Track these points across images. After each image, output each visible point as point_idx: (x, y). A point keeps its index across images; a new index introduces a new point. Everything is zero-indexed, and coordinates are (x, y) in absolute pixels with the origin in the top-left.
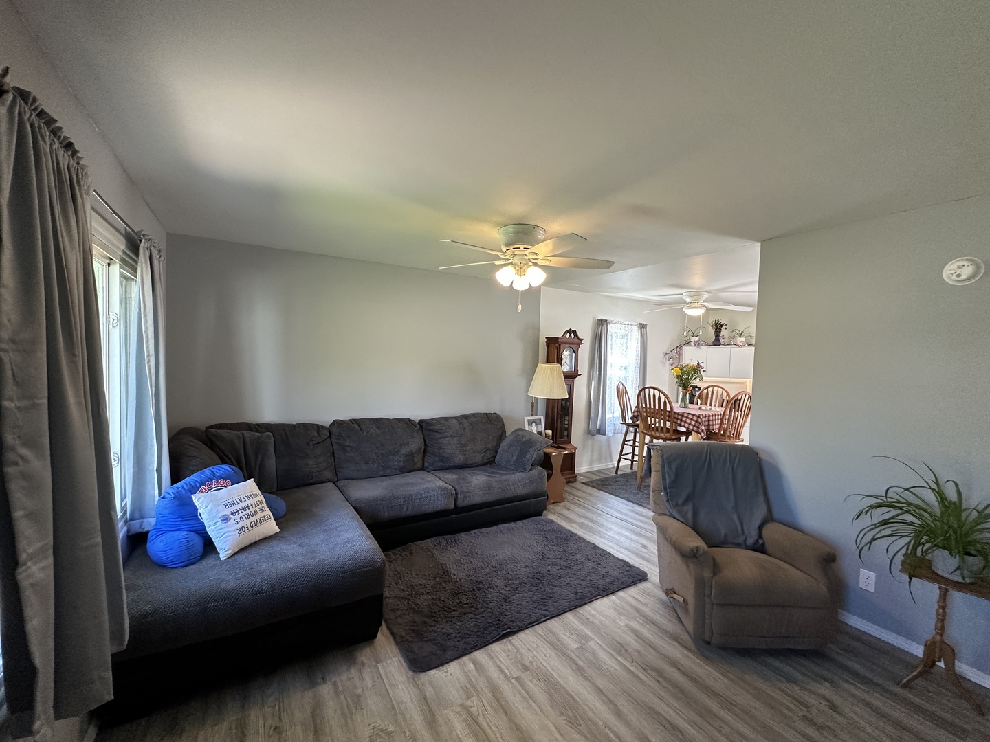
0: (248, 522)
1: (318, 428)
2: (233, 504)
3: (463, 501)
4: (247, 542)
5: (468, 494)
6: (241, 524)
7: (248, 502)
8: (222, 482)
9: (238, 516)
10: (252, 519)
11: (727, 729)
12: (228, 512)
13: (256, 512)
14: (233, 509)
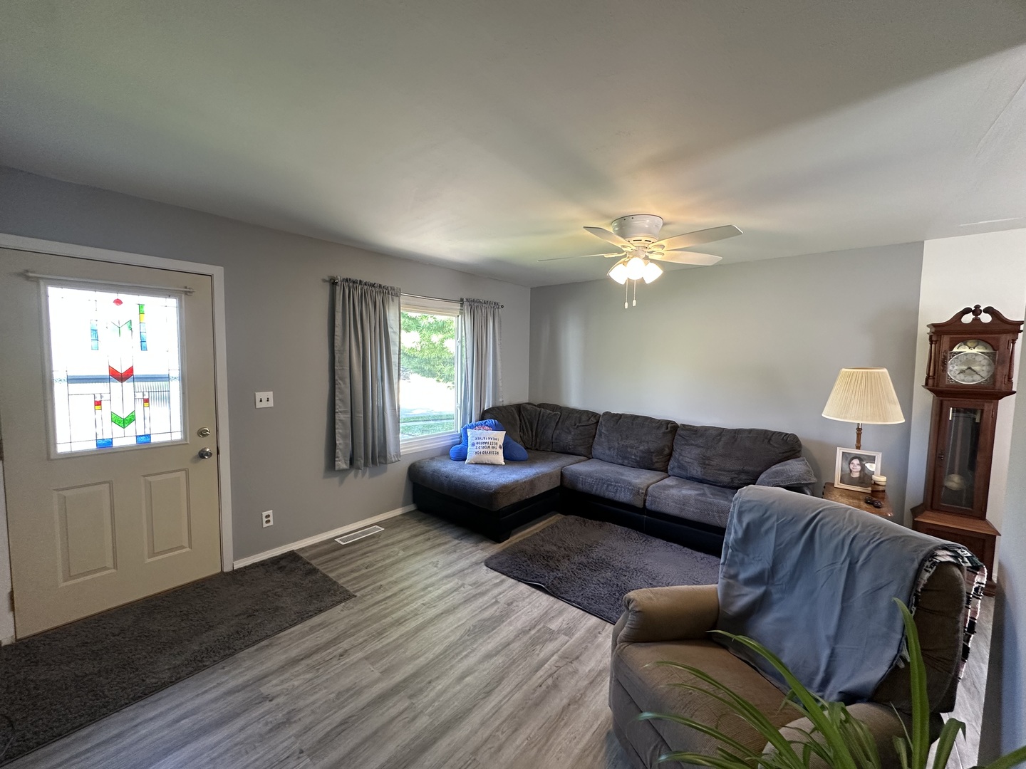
0: (482, 450)
1: (594, 415)
2: (479, 439)
3: (652, 504)
4: (479, 461)
5: (658, 500)
6: (478, 450)
7: (488, 441)
8: (486, 428)
9: (478, 446)
10: (485, 450)
11: (503, 737)
12: (476, 441)
13: (489, 447)
14: (478, 441)
